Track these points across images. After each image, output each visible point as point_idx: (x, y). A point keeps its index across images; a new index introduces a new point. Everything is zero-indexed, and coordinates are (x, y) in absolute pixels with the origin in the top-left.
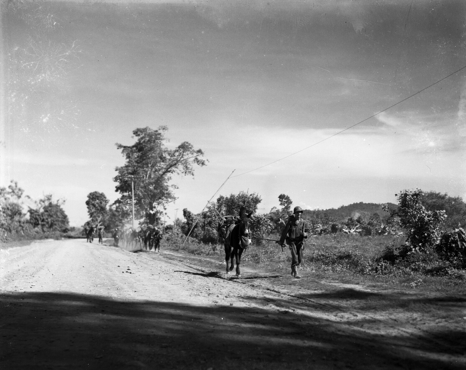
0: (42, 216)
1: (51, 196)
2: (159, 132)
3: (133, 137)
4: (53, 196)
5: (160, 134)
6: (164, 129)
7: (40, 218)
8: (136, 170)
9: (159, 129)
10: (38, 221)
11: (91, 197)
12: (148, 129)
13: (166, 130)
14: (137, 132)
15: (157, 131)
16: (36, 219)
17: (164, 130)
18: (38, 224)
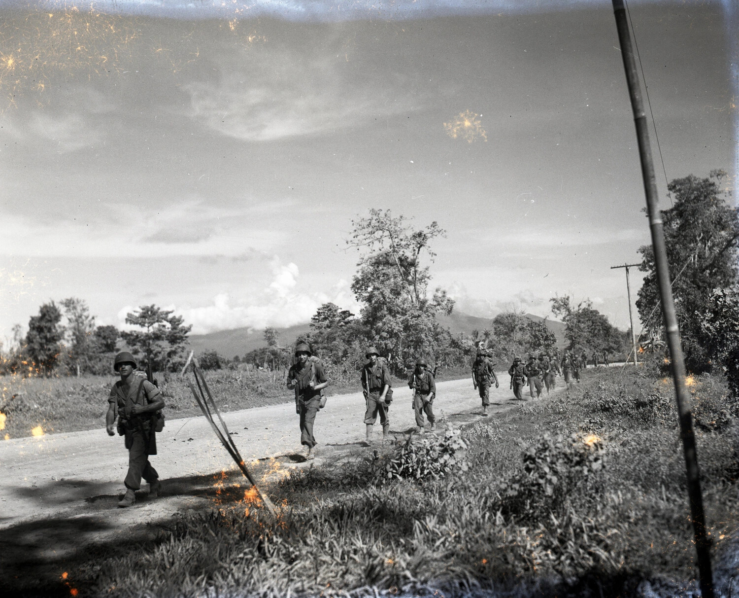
0: (545, 332)
1: (568, 299)
2: (711, 180)
3: (669, 195)
4: (570, 299)
5: (713, 184)
6: (718, 175)
7: (541, 335)
8: (671, 248)
9: (711, 177)
10: (539, 340)
11: (644, 294)
12: (693, 179)
13: (723, 175)
14: (674, 187)
15: (707, 180)
16: (535, 336)
17: (719, 177)
18: (540, 345)
